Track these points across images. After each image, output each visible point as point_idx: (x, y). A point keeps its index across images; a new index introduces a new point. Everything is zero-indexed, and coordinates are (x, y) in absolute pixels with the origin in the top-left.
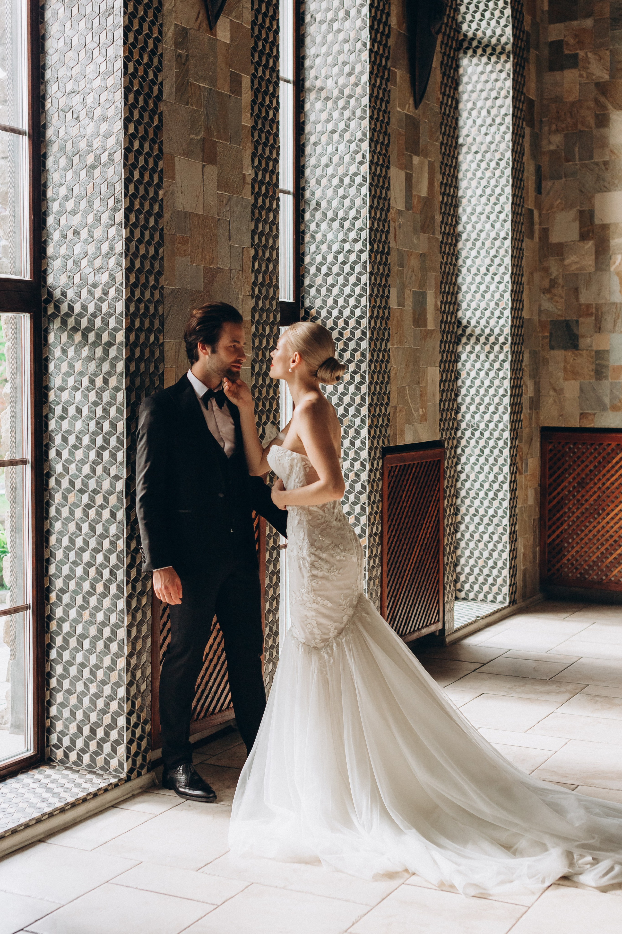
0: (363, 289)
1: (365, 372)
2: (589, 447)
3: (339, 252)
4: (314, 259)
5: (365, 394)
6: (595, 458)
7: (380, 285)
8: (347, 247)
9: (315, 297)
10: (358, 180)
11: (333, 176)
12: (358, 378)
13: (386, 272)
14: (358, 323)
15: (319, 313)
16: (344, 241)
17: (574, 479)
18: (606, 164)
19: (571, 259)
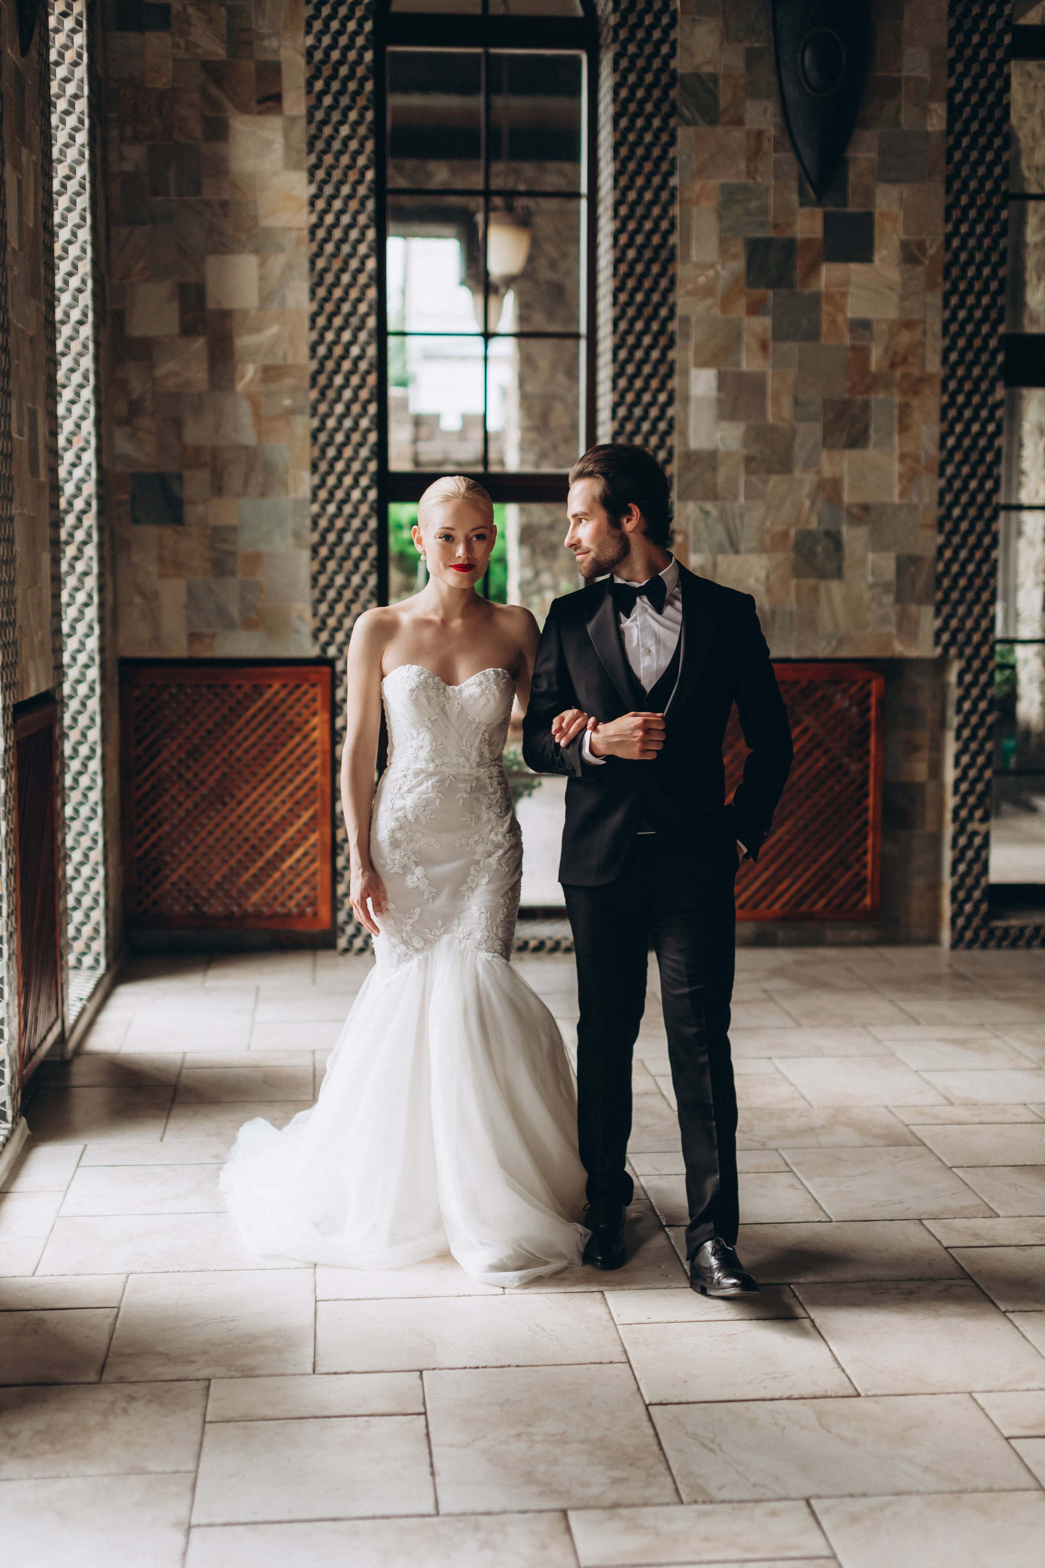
2: (204, 691)
6: (216, 709)
17: (180, 746)
18: (224, 204)
19: (166, 368)
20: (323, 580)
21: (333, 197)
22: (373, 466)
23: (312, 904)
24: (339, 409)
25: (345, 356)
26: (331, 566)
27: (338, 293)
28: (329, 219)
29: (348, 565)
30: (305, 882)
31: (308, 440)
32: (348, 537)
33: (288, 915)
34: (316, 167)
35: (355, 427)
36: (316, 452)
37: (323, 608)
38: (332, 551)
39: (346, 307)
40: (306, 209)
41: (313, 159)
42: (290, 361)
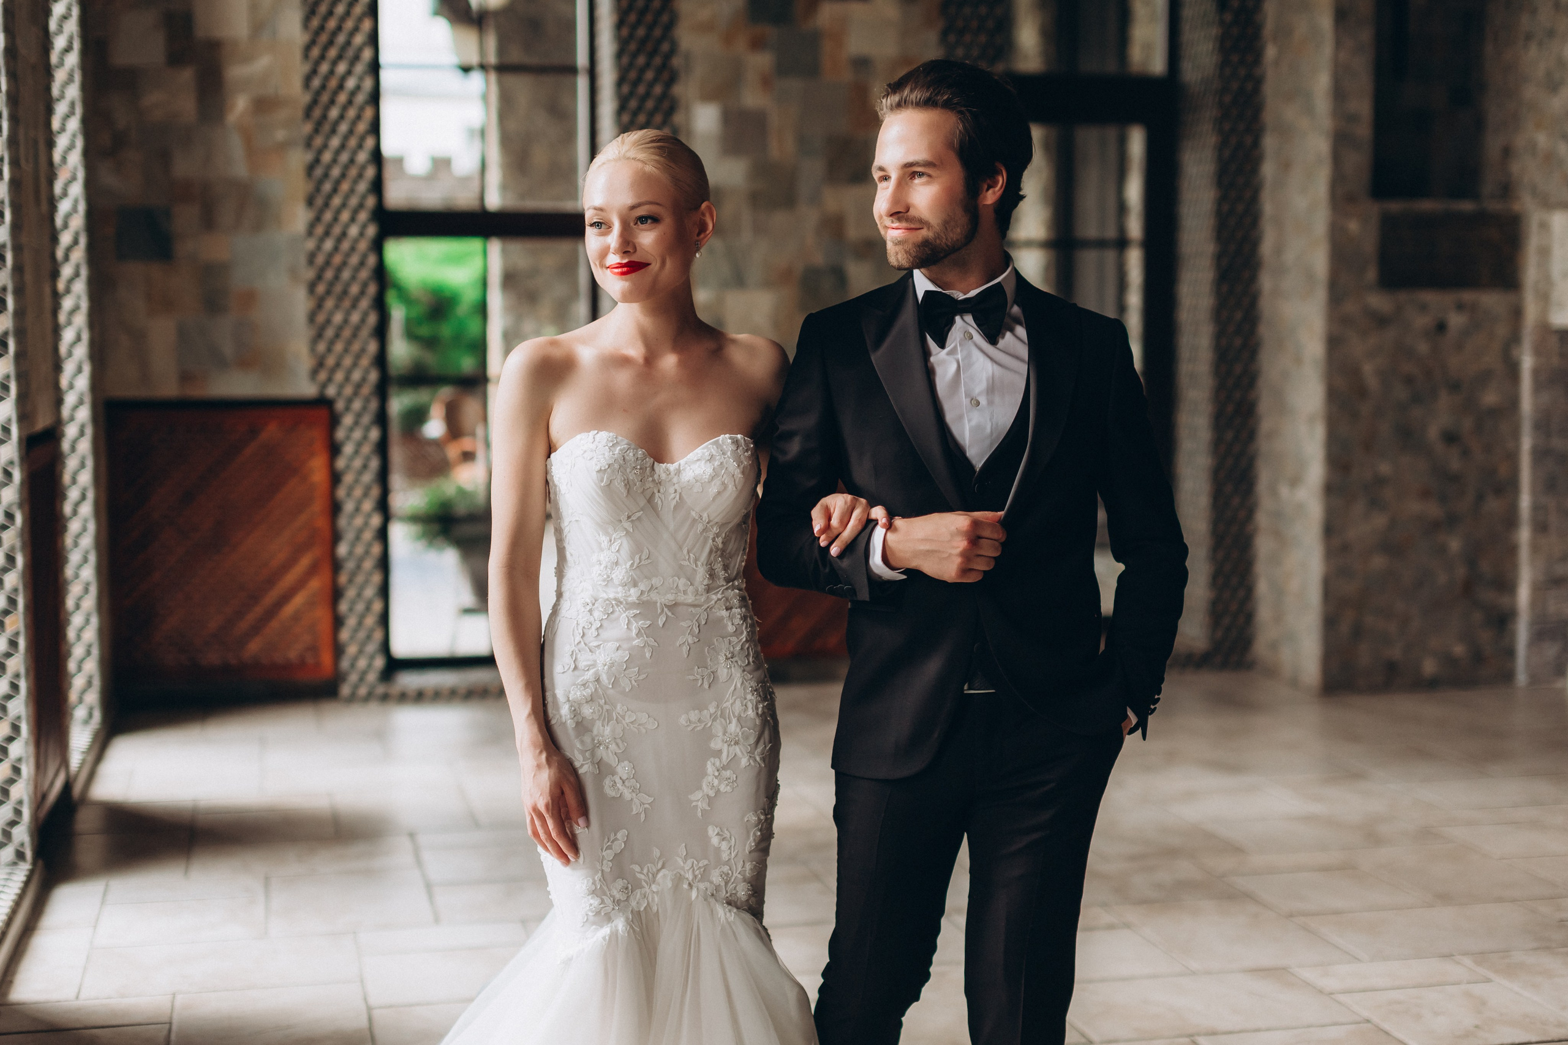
17: (171, 491)
19: (153, 99)
22: (371, 202)
23: (313, 653)
25: (340, 87)
26: (329, 302)
31: (301, 174)
32: (346, 275)
33: (288, 665)
35: (352, 161)
36: (312, 186)
38: (329, 287)
39: (340, 38)
42: (284, 92)
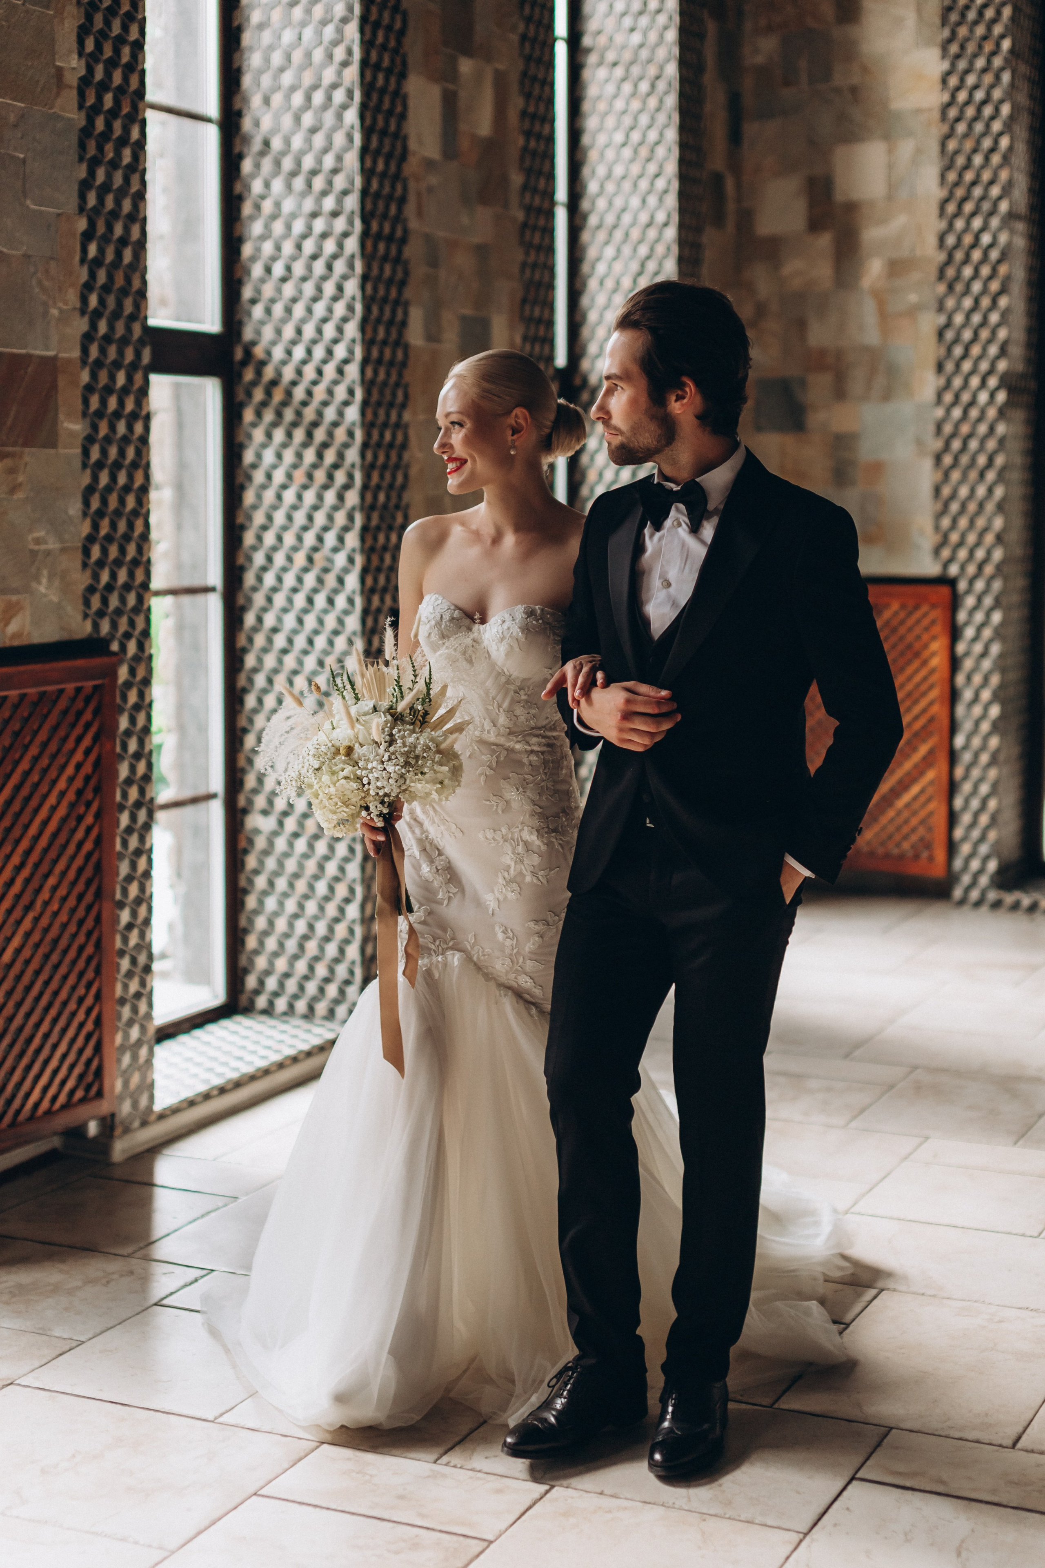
0: (350, 308)
1: (353, 466)
3: (304, 236)
4: (258, 250)
5: (353, 508)
7: (385, 300)
8: (319, 225)
9: (262, 323)
10: (339, 96)
11: (293, 89)
12: (340, 477)
13: (400, 275)
14: (340, 371)
15: (269, 353)
16: (314, 215)
18: (854, 90)
19: (792, 266)
20: (946, 491)
21: (967, 72)
23: (928, 846)
24: (968, 303)
25: (975, 244)
26: (956, 475)
27: (969, 176)
28: (962, 96)
29: (973, 475)
30: (922, 822)
31: (933, 338)
33: (902, 857)
34: (950, 41)
35: (984, 323)
36: (942, 351)
37: (946, 522)
38: (956, 459)
39: (977, 192)
40: (939, 86)
41: (946, 33)
42: (918, 253)
